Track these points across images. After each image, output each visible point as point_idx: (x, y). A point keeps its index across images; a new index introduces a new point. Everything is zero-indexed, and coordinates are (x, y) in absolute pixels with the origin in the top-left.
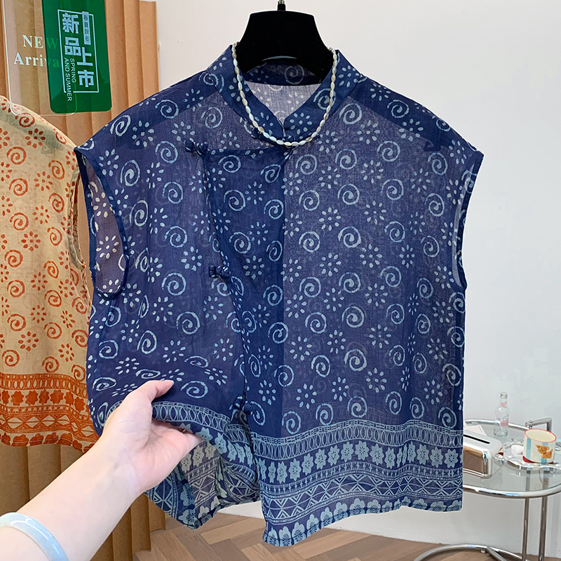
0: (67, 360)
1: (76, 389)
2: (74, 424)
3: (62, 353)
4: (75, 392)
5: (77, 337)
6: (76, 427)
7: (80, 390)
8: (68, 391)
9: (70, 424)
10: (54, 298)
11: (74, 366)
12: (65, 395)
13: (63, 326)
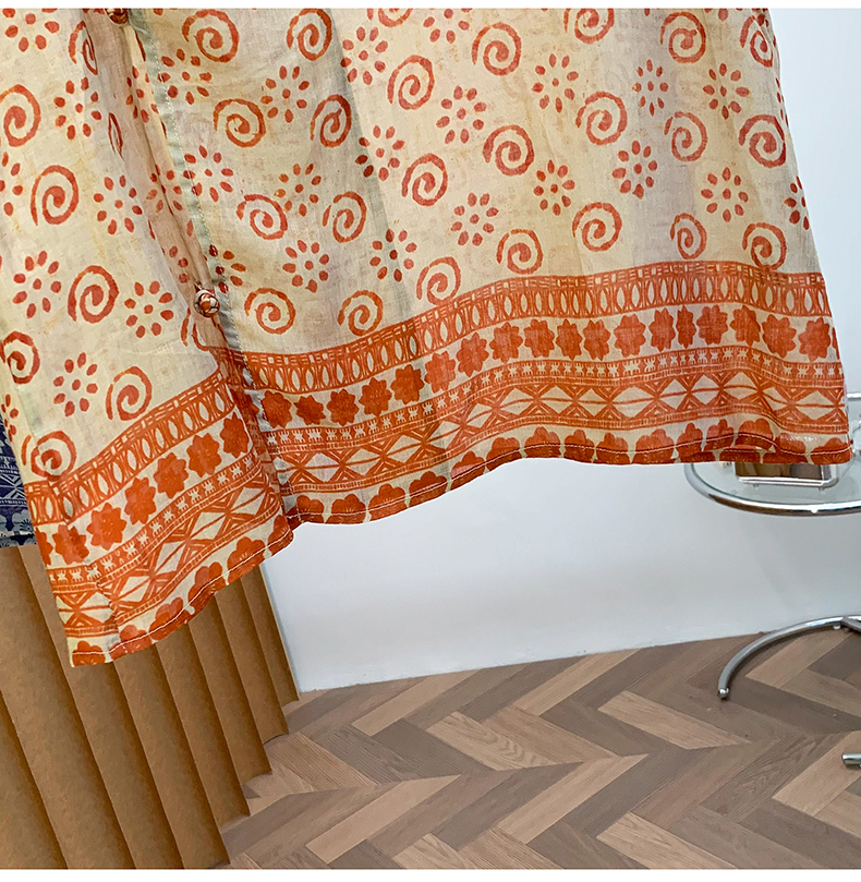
0: (727, 216)
1: (762, 294)
2: (772, 391)
3: (710, 201)
4: (761, 304)
5: (754, 141)
6: (777, 396)
7: (775, 295)
8: (739, 306)
9: (760, 393)
10: (682, 37)
11: (750, 228)
12: (730, 319)
13: (710, 118)
